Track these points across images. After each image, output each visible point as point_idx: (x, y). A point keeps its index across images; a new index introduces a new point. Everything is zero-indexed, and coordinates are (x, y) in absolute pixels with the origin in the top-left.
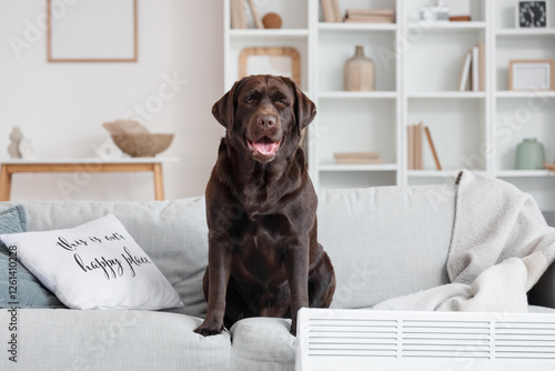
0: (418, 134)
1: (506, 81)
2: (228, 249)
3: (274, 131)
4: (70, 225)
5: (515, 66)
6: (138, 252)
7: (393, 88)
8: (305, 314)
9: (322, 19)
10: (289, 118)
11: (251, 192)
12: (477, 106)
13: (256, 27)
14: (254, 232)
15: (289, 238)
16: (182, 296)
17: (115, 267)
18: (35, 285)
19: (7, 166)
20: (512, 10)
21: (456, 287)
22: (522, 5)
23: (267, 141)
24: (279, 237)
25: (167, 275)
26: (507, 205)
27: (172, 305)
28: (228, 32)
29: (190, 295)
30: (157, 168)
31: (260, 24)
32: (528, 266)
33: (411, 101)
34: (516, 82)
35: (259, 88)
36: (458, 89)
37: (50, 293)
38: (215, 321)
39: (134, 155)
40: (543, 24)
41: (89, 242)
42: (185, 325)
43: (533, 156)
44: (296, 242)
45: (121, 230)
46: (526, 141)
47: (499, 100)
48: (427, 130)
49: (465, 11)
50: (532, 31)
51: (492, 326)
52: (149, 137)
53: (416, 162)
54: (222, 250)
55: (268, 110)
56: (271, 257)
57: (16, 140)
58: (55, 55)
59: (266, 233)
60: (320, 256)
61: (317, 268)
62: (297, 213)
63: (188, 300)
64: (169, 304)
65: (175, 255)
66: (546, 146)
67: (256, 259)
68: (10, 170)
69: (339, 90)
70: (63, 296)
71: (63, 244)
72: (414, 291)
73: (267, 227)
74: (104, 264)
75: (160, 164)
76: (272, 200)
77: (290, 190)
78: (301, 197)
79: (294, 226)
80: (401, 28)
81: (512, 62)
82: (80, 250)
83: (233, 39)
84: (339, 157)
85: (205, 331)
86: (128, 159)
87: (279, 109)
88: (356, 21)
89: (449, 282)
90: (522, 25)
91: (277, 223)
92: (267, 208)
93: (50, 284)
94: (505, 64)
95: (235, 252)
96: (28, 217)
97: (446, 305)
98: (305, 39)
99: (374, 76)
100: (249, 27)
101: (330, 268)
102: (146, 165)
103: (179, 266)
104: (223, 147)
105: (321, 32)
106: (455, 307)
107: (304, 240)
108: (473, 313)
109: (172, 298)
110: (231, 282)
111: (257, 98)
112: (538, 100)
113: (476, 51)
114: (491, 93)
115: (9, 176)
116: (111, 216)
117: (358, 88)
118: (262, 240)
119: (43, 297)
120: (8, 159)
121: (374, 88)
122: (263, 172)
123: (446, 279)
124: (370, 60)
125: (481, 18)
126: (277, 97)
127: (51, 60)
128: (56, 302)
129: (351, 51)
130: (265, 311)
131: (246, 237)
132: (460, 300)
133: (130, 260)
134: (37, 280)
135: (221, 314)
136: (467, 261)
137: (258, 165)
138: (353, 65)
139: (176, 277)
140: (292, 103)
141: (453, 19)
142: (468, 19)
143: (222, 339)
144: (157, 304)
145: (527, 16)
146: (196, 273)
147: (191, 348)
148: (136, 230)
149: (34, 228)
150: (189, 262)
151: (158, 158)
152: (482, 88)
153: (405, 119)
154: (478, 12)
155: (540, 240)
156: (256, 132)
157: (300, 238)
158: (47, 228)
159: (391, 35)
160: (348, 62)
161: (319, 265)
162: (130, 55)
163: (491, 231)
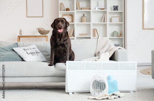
0: (95, 30)
1: (111, 21)
2: (54, 50)
3: (61, 27)
4: (26, 46)
5: (112, 18)
6: (38, 51)
7: (90, 22)
8: (67, 62)
9: (77, 9)
10: (65, 25)
11: (58, 40)
12: (105, 25)
13: (65, 11)
14: (59, 47)
15: (65, 48)
16: (47, 59)
17: (34, 54)
18: (19, 57)
19: (19, 36)
20: (112, 7)
21: (97, 57)
22: (114, 6)
23: (60, 29)
24: (63, 48)
25: (44, 55)
26: (107, 42)
27: (45, 61)
28: (59, 11)
29: (48, 59)
30: (46, 37)
31: (65, 10)
32: (109, 53)
33: (93, 24)
34: (113, 21)
35: (59, 20)
36: (102, 22)
37: (22, 58)
38: (52, 63)
39: (42, 34)
40: (118, 10)
41: (29, 49)
42: (46, 64)
43: (116, 34)
44: (67, 49)
45: (36, 47)
46: (114, 31)
47: (109, 24)
48: (96, 29)
49: (103, 8)
50: (116, 11)
51: (102, 64)
52: (45, 31)
53: (94, 36)
54: (53, 51)
55: (60, 23)
56: (62, 52)
57: (21, 32)
58: (28, 16)
59: (61, 47)
60: (72, 52)
61: (71, 54)
62: (67, 43)
63: (48, 60)
64: (44, 61)
65: (46, 52)
66: (118, 32)
67: (59, 52)
68: (20, 37)
69: (80, 22)
70: (24, 59)
71: (24, 49)
72: (89, 58)
73: (61, 46)
74: (32, 53)
75: (47, 36)
76: (62, 41)
77: (65, 39)
78: (67, 41)
79: (66, 46)
80: (91, 11)
81: (112, 17)
82: (28, 51)
83: (60, 13)
84: (80, 34)
85: (50, 65)
86: (41, 35)
87: (63, 23)
88: (83, 9)
89: (96, 56)
90: (114, 10)
91: (63, 45)
92: (61, 42)
93: (22, 57)
94: (111, 18)
95: (56, 51)
96: (18, 45)
97: (94, 60)
98: (74, 13)
99: (87, 19)
100: (63, 11)
101: (74, 54)
102: (45, 36)
103: (46, 54)
104: (53, 32)
105: (77, 11)
106: (96, 61)
107: (68, 49)
108: (99, 62)
109: (45, 59)
110: (55, 56)
111: (58, 21)
112: (117, 24)
113: (105, 15)
114: (108, 22)
115: (20, 38)
116: (34, 44)
117: (84, 22)
118: (60, 48)
119: (21, 59)
120: (19, 35)
121: (86, 22)
122: (60, 36)
123: (95, 56)
124: (86, 17)
125: (106, 9)
126: (62, 21)
127: (27, 17)
128: (23, 60)
129: (82, 15)
130: (62, 62)
131: (57, 48)
132: (97, 59)
133: (37, 53)
134: (20, 56)
135: (53, 62)
136: (99, 53)
137: (59, 34)
138: (83, 17)
139: (45, 56)
140: (65, 22)
141: (101, 9)
142: (104, 9)
143: (53, 67)
144: (42, 60)
145: (115, 8)
146: (49, 55)
147: (47, 68)
148: (38, 47)
149: (20, 47)
150: (48, 53)
151: (47, 35)
152: (106, 22)
153: (92, 27)
154: (105, 8)
155: (112, 49)
156: (58, 27)
157: (67, 48)
158: (22, 47)
159: (90, 12)
160: (82, 17)
161: (72, 53)
162: (42, 16)
163: (104, 47)
